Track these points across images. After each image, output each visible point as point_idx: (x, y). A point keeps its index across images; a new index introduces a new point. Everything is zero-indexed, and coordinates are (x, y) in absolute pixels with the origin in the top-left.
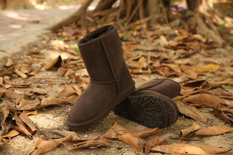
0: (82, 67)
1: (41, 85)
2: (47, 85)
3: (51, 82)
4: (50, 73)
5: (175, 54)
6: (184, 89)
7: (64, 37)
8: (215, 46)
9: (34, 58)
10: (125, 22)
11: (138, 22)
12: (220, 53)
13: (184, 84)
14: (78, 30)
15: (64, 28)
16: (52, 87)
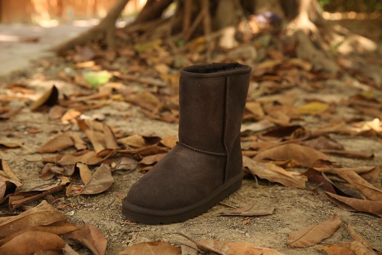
0: (95, 106)
1: (16, 133)
2: (26, 133)
3: (35, 129)
4: (37, 116)
5: (258, 88)
6: (264, 140)
7: (75, 63)
8: (326, 75)
9: (16, 92)
10: (181, 39)
11: (201, 40)
12: (332, 87)
13: (265, 132)
14: (101, 53)
15: (78, 48)
16: (34, 136)
